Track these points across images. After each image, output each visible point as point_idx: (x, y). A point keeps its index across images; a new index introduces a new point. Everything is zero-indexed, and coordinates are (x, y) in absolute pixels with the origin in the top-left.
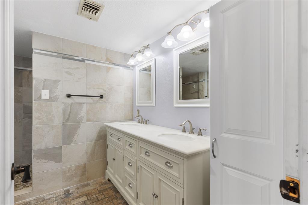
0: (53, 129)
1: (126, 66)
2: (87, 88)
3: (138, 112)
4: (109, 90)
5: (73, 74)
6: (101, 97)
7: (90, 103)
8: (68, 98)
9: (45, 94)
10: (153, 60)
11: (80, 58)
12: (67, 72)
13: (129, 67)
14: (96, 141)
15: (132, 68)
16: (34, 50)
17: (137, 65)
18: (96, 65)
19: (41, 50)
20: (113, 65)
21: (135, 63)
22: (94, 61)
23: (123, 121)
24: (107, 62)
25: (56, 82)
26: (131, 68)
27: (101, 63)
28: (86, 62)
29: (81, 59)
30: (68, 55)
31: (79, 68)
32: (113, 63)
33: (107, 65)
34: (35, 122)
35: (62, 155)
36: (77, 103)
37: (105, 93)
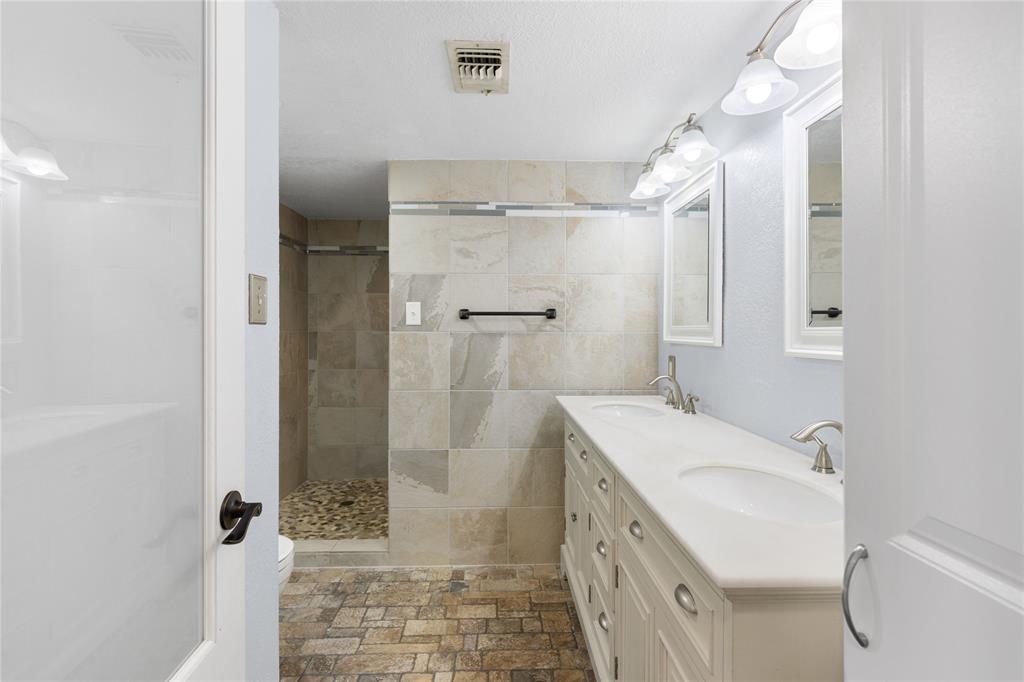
0: (429, 403)
1: (633, 205)
2: (509, 291)
3: (671, 364)
4: (573, 290)
5: (474, 253)
6: (550, 314)
7: (518, 335)
8: (463, 322)
9: (413, 312)
10: (713, 169)
11: (492, 207)
12: (460, 251)
13: (645, 208)
14: (535, 449)
15: (655, 209)
16: (393, 207)
17: (668, 195)
18: (535, 219)
19: (406, 203)
20: (587, 209)
21: (657, 190)
22: (531, 208)
23: (621, 394)
24: (568, 204)
25: (435, 280)
26: (648, 209)
27: (550, 208)
28: (509, 213)
29: (494, 208)
30: (463, 203)
31: (490, 235)
32: (588, 204)
33: (568, 214)
34: (394, 381)
35: (450, 473)
36: (484, 334)
37: (561, 300)
